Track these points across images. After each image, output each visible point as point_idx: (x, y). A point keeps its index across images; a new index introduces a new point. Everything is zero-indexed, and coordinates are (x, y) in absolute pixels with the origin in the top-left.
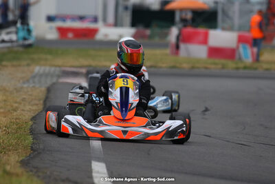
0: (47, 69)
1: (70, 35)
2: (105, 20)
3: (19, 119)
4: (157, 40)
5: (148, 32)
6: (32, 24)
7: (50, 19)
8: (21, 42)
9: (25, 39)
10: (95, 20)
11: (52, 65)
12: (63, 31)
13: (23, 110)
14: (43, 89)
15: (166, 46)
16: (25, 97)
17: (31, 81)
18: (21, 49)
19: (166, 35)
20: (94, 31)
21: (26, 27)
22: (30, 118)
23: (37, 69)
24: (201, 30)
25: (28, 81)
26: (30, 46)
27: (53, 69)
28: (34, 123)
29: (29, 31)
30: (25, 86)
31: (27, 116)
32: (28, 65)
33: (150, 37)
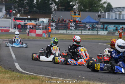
1: (3, 31)
2: (11, 28)
4: (23, 32)
5: (21, 30)
10: (9, 27)
15: (26, 33)
19: (26, 31)
20: (9, 30)
24: (34, 30)
33: (22, 32)
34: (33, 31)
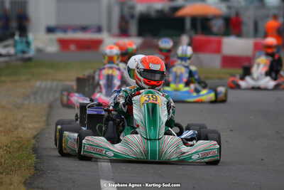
0: (49, 84)
1: (72, 47)
3: (21, 137)
6: (31, 36)
7: (50, 30)
8: (20, 55)
9: (24, 52)
10: (99, 30)
11: (53, 80)
12: (64, 44)
13: (24, 128)
14: (45, 105)
16: (25, 114)
17: (32, 97)
18: (19, 63)
21: (24, 40)
22: (32, 136)
23: (38, 84)
24: (213, 38)
25: (29, 97)
26: (29, 59)
27: (55, 83)
28: (37, 141)
29: (28, 44)
30: (26, 102)
31: (29, 134)
32: (28, 80)
34: (209, 42)
